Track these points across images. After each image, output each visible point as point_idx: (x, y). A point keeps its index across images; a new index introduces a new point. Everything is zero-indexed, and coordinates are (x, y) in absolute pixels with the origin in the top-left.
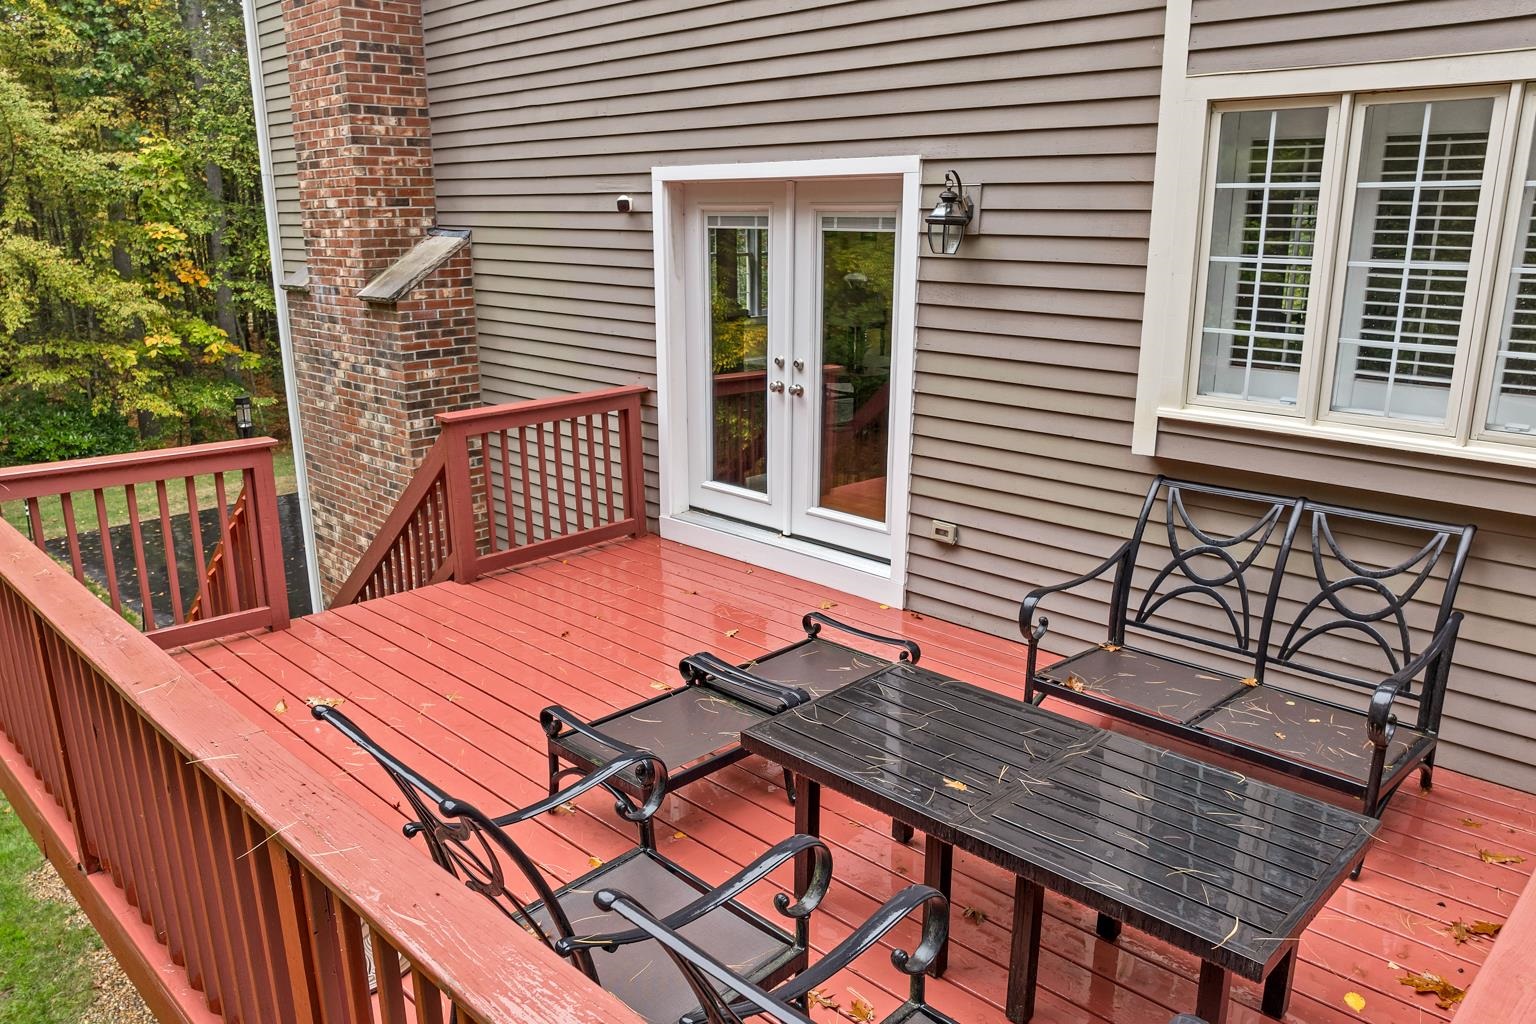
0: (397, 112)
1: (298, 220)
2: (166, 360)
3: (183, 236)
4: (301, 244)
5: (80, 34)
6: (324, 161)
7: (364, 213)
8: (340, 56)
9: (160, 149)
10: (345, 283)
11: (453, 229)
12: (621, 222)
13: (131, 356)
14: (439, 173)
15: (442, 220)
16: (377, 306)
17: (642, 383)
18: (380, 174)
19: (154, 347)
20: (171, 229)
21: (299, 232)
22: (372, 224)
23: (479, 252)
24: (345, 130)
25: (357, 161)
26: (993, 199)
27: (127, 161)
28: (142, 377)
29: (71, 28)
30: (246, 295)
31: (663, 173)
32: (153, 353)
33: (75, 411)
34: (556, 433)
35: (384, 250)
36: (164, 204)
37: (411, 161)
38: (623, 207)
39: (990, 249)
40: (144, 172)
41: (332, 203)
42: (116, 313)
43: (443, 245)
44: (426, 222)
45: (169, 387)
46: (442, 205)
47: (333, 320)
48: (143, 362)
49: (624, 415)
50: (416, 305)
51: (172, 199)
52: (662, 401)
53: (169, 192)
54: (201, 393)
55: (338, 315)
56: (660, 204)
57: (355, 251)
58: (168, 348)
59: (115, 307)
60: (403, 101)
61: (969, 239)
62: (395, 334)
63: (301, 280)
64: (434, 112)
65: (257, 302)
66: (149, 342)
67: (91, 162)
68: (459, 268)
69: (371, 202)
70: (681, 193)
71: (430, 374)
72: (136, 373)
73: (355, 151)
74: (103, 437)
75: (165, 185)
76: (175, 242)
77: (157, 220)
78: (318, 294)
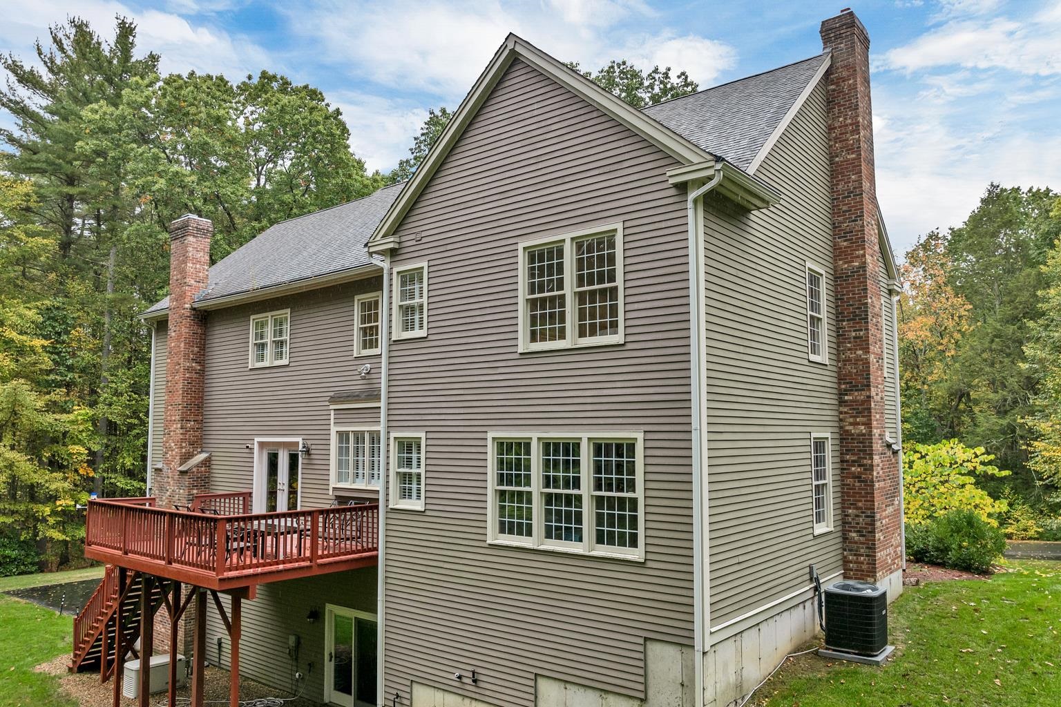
0: (194, 421)
1: (161, 448)
2: (64, 513)
3: (87, 452)
4: (161, 456)
5: (53, 360)
6: (172, 433)
7: (182, 448)
8: (180, 407)
9: (83, 412)
10: (174, 466)
11: (206, 452)
12: (247, 451)
13: (47, 510)
14: (204, 437)
15: (204, 449)
16: (182, 473)
17: (250, 491)
18: (187, 437)
19: (61, 505)
20: (81, 448)
21: (161, 452)
22: (184, 450)
23: (213, 458)
24: (179, 426)
25: (182, 434)
26: (313, 447)
27: (64, 417)
28: (51, 521)
29: (49, 358)
30: (112, 481)
31: (257, 439)
32: (60, 509)
33: (11, 538)
34: (225, 502)
35: (186, 457)
36: (80, 437)
37: (197, 433)
38: (248, 447)
39: (313, 457)
40: (72, 422)
41: (173, 444)
42: (48, 488)
43: (203, 456)
44: (199, 450)
45: (64, 527)
46: (204, 445)
47: (168, 477)
48: (54, 513)
49: (244, 498)
50: (193, 472)
51: (84, 434)
52: (254, 495)
53: (83, 431)
54: (80, 530)
55: (170, 476)
56: (256, 447)
57: (178, 458)
58: (67, 506)
59: (47, 485)
60: (197, 418)
61: (309, 455)
62: (186, 480)
63: (159, 466)
64: (205, 421)
65: (118, 484)
66: (58, 503)
67: (50, 418)
68: (207, 463)
69: (184, 445)
70: (262, 445)
71: (195, 491)
72: (49, 518)
73: (181, 431)
74: (23, 552)
75: (81, 428)
76: (82, 454)
77: (74, 444)
78: (165, 470)
